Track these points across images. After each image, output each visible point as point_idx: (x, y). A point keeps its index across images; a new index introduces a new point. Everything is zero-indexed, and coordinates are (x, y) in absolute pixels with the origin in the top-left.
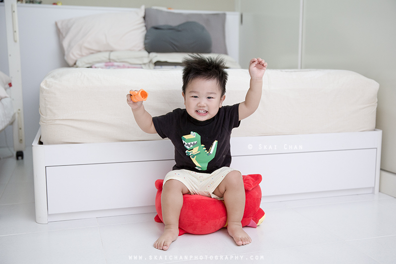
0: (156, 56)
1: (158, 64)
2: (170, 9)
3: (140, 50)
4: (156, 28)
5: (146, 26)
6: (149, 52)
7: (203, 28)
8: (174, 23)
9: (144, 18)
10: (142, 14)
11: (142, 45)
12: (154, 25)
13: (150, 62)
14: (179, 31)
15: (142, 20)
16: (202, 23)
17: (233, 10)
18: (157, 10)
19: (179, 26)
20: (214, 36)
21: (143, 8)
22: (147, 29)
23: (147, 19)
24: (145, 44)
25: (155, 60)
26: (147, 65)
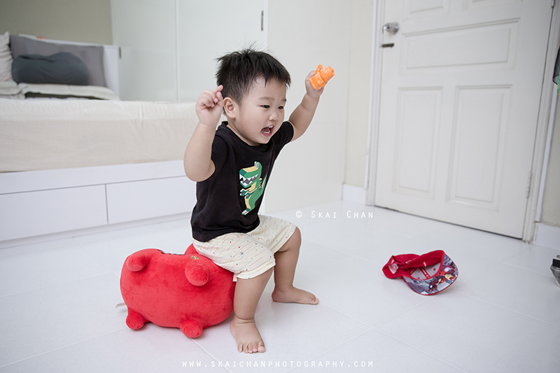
0: (26, 87)
1: (29, 95)
2: (41, 38)
3: (7, 80)
4: (25, 57)
5: (12, 54)
6: (18, 83)
7: (78, 60)
8: (46, 53)
9: (10, 45)
10: (7, 41)
11: (9, 75)
12: (23, 54)
13: (20, 93)
14: (52, 61)
15: (7, 48)
16: (77, 55)
17: (110, 43)
18: (24, 38)
19: (52, 56)
20: (91, 67)
21: (7, 34)
22: (13, 58)
23: (12, 47)
24: (13, 74)
25: (25, 91)
26: (16, 96)
